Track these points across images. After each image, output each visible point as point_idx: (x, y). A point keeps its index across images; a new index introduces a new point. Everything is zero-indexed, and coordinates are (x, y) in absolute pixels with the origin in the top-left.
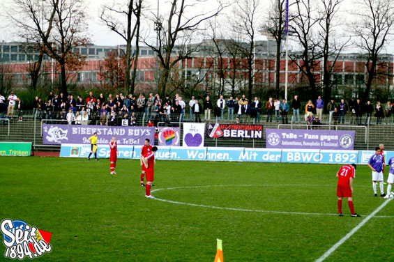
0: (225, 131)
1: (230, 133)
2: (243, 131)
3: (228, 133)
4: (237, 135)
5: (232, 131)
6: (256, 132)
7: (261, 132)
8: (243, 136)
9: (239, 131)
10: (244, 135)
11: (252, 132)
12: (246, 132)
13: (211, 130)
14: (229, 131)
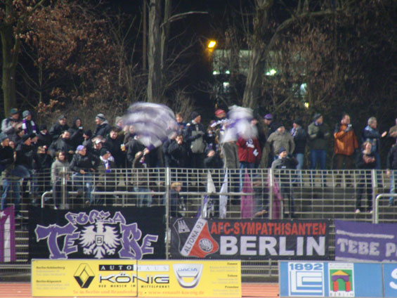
0: (223, 239)
1: (238, 244)
2: (273, 240)
3: (233, 245)
4: (257, 249)
5: (244, 239)
6: (311, 241)
7: (322, 240)
8: (273, 252)
9: (263, 239)
10: (277, 248)
11: (300, 241)
12: (283, 240)
13: (185, 236)
14: (234, 240)
